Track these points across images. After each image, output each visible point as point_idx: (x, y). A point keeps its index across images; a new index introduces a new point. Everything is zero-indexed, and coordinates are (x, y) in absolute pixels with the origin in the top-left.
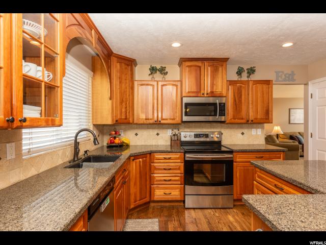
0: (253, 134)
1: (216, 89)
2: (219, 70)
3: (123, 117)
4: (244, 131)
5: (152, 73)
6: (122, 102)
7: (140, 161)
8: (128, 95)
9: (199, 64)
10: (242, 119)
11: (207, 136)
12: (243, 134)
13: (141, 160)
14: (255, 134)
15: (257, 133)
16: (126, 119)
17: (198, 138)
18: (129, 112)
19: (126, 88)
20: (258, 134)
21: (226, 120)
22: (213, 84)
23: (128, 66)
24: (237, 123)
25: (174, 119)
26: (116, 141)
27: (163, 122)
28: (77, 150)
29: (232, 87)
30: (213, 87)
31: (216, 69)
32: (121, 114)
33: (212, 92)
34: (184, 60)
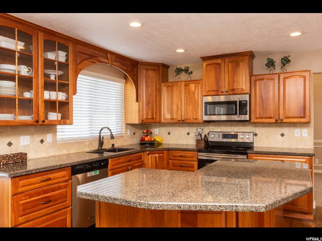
0: (296, 135)
1: (237, 87)
2: (239, 66)
3: (150, 117)
4: (283, 132)
5: (178, 74)
6: (148, 103)
7: (156, 157)
8: (154, 97)
9: (219, 61)
10: (270, 118)
11: (235, 136)
12: (282, 135)
13: (157, 155)
14: (299, 135)
15: (301, 134)
16: (153, 119)
17: (226, 138)
18: (156, 112)
19: (153, 91)
20: (303, 135)
21: (248, 119)
22: (234, 81)
23: (155, 70)
24: (263, 123)
25: (196, 119)
26: (147, 139)
27: (187, 121)
28: (101, 143)
29: (258, 82)
30: (233, 85)
31: (236, 65)
32: (147, 115)
33: (233, 90)
34: (205, 59)
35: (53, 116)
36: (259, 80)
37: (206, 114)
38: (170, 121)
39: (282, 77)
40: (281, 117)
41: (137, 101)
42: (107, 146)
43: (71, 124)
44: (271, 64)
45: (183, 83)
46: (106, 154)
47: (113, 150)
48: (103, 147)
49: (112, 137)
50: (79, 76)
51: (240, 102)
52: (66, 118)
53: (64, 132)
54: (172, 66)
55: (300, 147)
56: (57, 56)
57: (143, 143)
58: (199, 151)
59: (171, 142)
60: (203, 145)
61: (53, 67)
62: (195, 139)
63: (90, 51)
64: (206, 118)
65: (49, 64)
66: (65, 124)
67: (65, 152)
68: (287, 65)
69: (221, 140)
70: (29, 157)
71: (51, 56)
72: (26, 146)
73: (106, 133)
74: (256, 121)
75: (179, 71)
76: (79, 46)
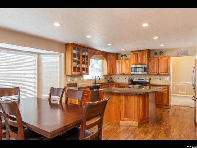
0: (165, 79)
4: (161, 78)
6: (111, 67)
8: (113, 65)
9: (137, 53)
10: (155, 73)
12: (160, 79)
15: (167, 79)
16: (112, 73)
17: (139, 80)
18: (114, 71)
21: (147, 73)
22: (142, 60)
23: (113, 56)
24: (153, 75)
25: (128, 73)
26: (110, 80)
27: (125, 74)
28: (96, 81)
29: (151, 60)
30: (142, 61)
31: (143, 54)
32: (111, 71)
33: (142, 63)
34: (132, 52)
35: (84, 72)
36: (151, 59)
37: (132, 71)
38: (119, 74)
39: (159, 58)
40: (159, 73)
41: (107, 66)
42: (97, 82)
43: (89, 74)
44: (156, 54)
45: (124, 60)
46: (97, 85)
47: (99, 83)
48: (96, 83)
49: (100, 79)
50: (91, 59)
51: (144, 67)
52: (87, 73)
53: (86, 77)
54: (120, 54)
55: (166, 83)
56: (85, 54)
57: (109, 82)
58: (129, 84)
59: (119, 82)
60: (131, 82)
61: (85, 58)
62: (128, 80)
63: (94, 51)
64: (132, 73)
65: (84, 56)
66: (87, 74)
67: (85, 83)
68: (162, 54)
69: (137, 81)
70: (78, 84)
71: (84, 54)
72: (76, 81)
73: (97, 78)
74: (150, 74)
75: (122, 56)
76: (91, 50)
